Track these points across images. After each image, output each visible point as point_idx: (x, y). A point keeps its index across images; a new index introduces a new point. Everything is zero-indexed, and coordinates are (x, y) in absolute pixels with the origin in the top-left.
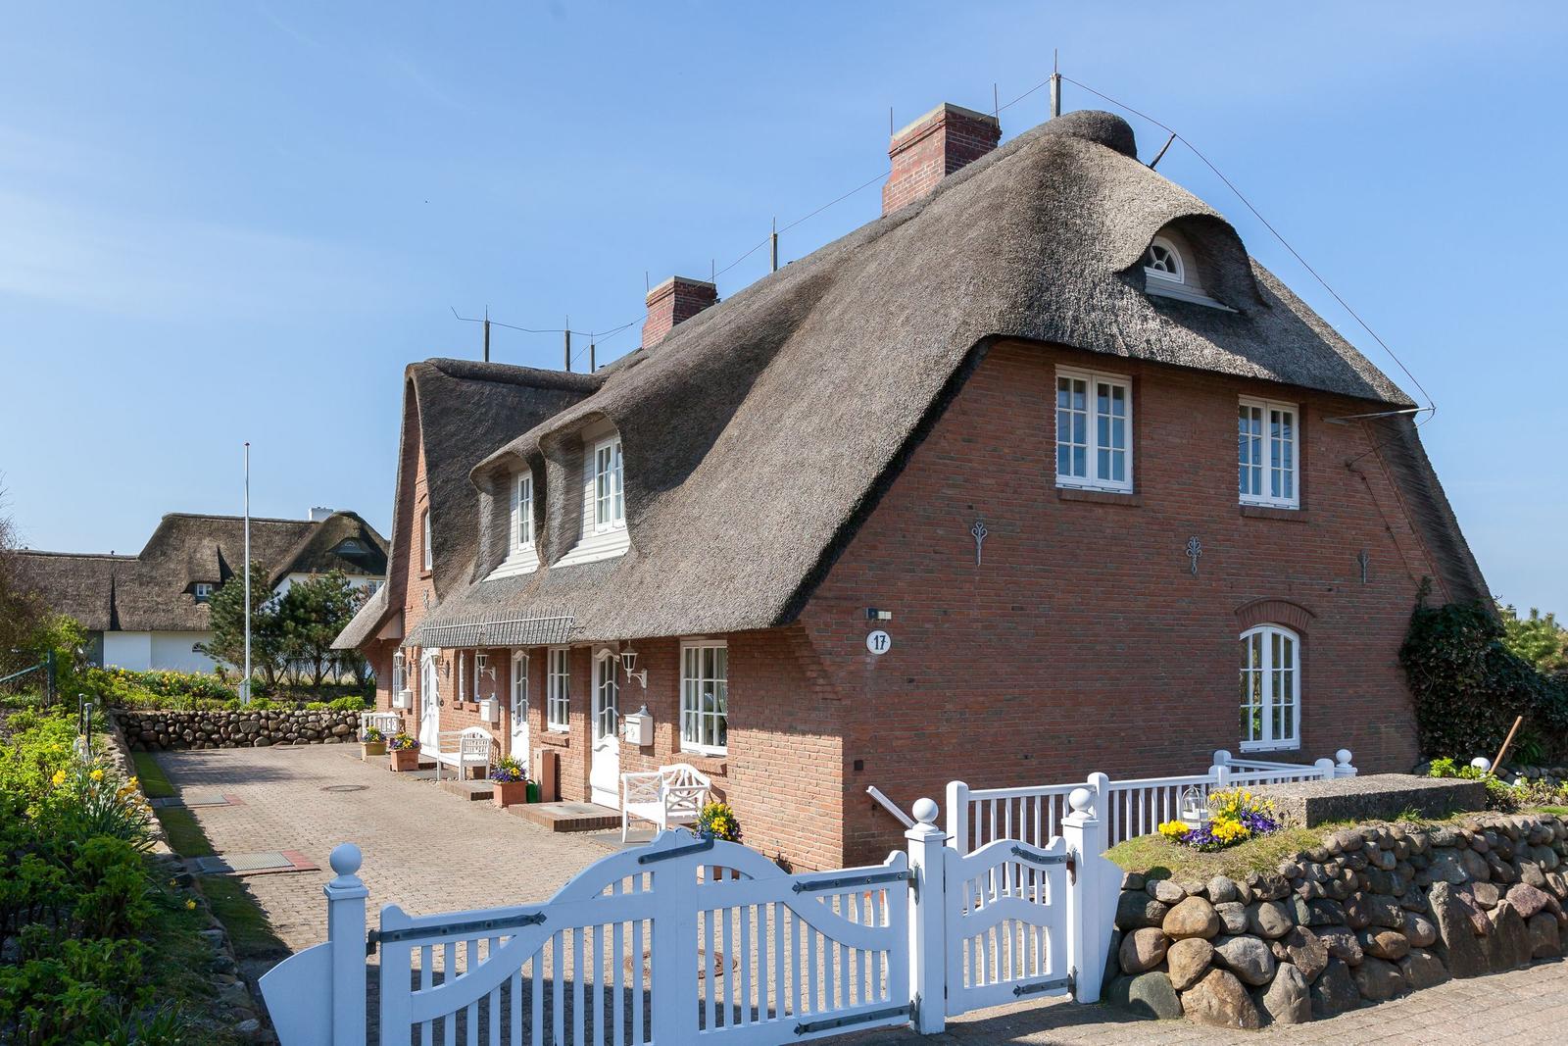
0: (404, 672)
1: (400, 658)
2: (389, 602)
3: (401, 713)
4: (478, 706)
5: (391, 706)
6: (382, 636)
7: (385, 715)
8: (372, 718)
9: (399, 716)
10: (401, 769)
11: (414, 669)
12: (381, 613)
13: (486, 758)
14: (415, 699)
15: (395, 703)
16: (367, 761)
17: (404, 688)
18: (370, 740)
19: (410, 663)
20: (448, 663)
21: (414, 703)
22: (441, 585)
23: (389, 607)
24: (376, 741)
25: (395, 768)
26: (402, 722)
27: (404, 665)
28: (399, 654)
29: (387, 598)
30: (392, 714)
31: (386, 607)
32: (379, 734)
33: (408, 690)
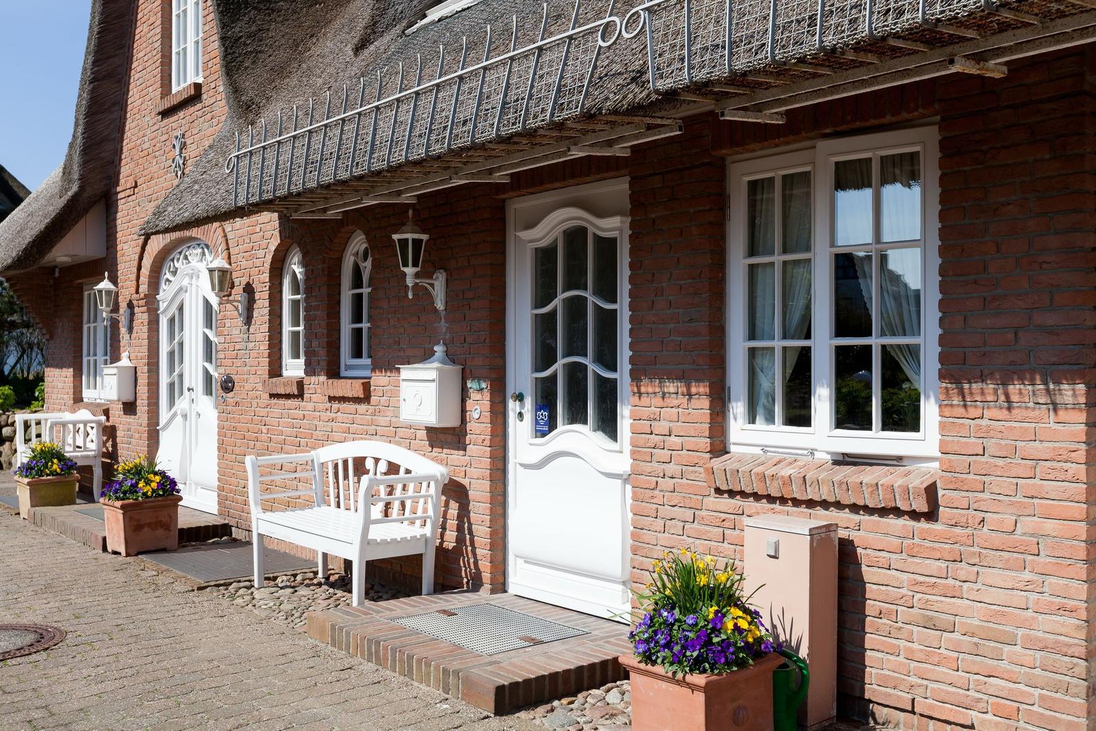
0: (115, 324)
1: (109, 292)
2: (82, 178)
3: (106, 413)
4: (367, 387)
5: (78, 399)
6: (62, 254)
7: (67, 416)
8: (38, 423)
9: (103, 418)
10: (136, 548)
11: (142, 317)
12: (60, 203)
13: (428, 530)
14: (143, 380)
15: (87, 394)
16: (34, 520)
17: (115, 358)
18: (40, 473)
19: (130, 306)
20: (249, 289)
21: (143, 390)
22: (248, 84)
23: (81, 188)
24: (53, 473)
25: (117, 542)
26: (110, 432)
27: (116, 309)
28: (105, 285)
29: (76, 168)
30: (84, 414)
31: (75, 188)
32: (60, 456)
33: (124, 362)
